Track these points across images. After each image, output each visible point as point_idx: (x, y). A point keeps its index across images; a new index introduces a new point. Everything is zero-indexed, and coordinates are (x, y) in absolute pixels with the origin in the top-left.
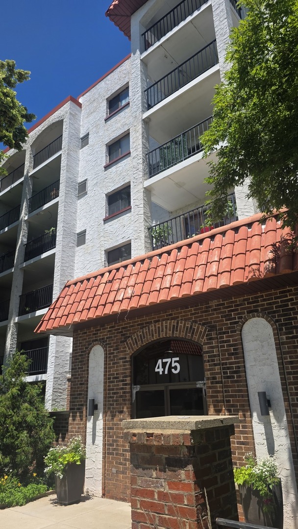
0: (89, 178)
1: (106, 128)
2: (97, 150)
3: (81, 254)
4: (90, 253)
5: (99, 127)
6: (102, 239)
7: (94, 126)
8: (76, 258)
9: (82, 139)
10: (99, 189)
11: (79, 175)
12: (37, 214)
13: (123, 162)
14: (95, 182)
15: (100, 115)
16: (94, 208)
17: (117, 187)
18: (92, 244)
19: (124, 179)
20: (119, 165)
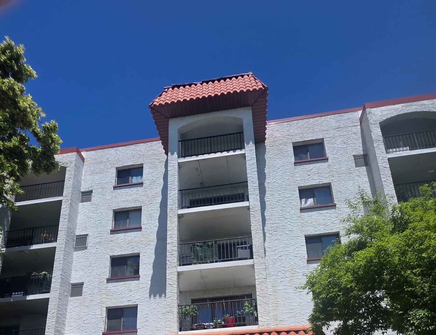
0: (90, 234)
1: (114, 195)
2: (103, 211)
3: (75, 305)
4: (87, 306)
5: (105, 190)
6: (105, 296)
7: (100, 186)
8: (69, 307)
9: (83, 193)
10: (102, 249)
11: (78, 227)
12: (20, 251)
13: (133, 233)
14: (98, 241)
15: (108, 179)
16: (95, 265)
17: (125, 253)
18: (91, 299)
19: (133, 249)
20: (128, 234)
